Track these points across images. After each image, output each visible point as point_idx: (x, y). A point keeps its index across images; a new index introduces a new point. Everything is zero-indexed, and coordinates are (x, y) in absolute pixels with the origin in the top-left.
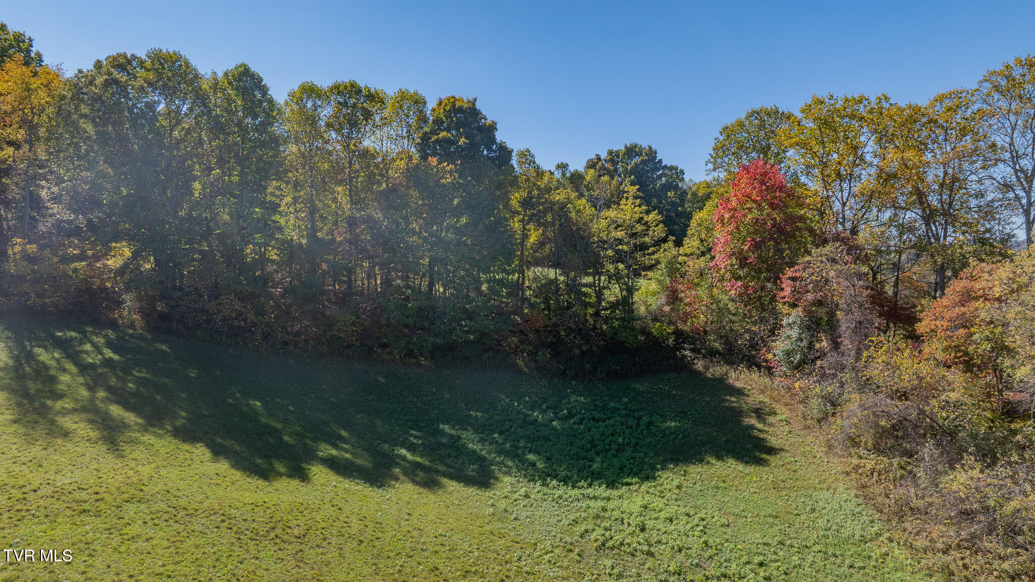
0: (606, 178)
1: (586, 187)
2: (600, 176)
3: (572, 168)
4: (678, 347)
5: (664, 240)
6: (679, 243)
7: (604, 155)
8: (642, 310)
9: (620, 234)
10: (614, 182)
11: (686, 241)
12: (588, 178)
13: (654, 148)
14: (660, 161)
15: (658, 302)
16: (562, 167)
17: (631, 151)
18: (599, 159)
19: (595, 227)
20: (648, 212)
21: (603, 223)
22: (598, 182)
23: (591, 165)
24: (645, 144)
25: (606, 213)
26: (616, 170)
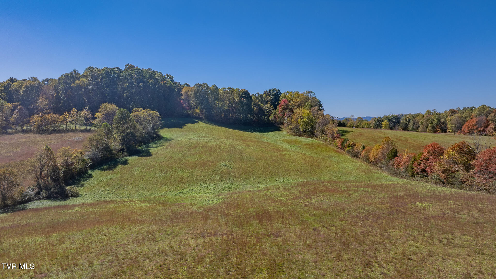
0: (268, 96)
1: (264, 98)
2: (267, 95)
3: (260, 94)
4: (275, 123)
5: (273, 109)
6: (276, 110)
7: (268, 91)
8: (270, 119)
9: (267, 109)
10: (270, 97)
11: (277, 109)
12: (264, 96)
13: (279, 89)
14: (281, 92)
15: (273, 118)
16: (258, 93)
17: (274, 90)
18: (267, 91)
19: (264, 108)
20: (271, 106)
21: (265, 107)
22: (266, 97)
23: (265, 93)
24: (277, 89)
25: (265, 106)
26: (270, 94)
